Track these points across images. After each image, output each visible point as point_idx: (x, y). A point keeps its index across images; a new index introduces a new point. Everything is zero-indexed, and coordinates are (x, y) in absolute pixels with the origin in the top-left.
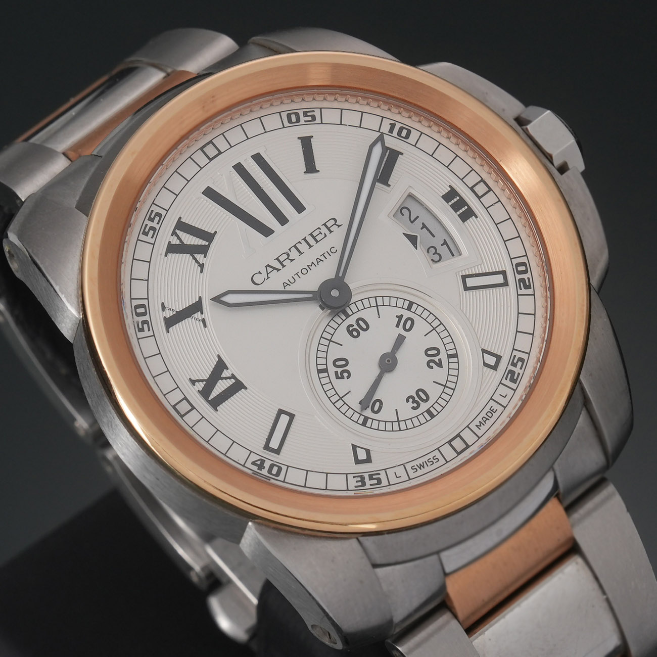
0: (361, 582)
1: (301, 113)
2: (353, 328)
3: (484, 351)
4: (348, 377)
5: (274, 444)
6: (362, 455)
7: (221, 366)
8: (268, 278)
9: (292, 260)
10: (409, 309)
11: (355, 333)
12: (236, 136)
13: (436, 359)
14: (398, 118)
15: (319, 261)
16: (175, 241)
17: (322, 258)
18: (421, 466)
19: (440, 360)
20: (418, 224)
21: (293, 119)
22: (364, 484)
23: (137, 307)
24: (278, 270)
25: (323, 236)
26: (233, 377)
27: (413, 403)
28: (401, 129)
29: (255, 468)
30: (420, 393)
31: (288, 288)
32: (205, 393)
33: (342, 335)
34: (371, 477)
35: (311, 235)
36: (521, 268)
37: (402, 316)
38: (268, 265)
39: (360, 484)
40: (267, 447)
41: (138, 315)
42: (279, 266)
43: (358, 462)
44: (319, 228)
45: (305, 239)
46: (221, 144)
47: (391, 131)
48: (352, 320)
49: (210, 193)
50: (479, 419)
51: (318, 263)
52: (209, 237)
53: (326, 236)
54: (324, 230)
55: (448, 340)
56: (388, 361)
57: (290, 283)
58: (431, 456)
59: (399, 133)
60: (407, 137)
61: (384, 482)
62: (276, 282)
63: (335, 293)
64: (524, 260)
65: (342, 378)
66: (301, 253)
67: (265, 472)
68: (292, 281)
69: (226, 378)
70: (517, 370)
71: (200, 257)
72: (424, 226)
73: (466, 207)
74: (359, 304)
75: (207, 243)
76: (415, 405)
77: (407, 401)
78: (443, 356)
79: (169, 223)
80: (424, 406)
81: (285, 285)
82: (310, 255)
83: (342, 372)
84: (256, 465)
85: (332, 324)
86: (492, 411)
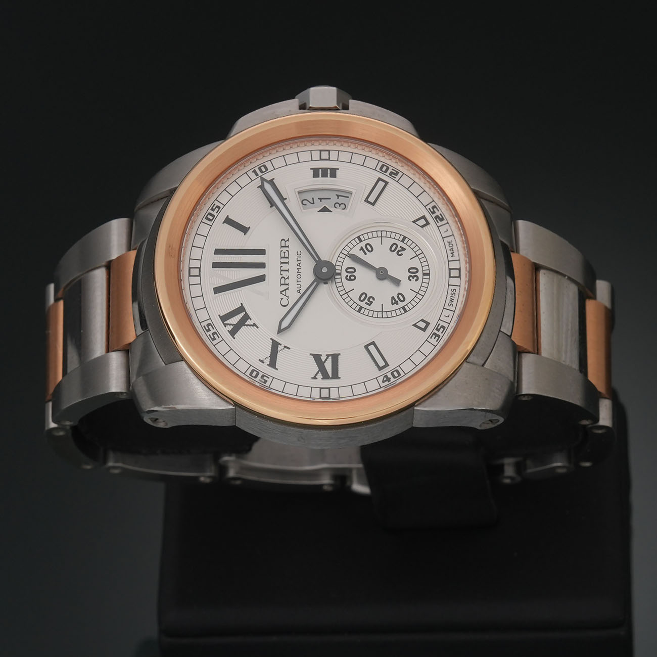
0: (487, 379)
1: (210, 211)
2: (349, 276)
3: (414, 222)
4: (374, 299)
5: (381, 363)
6: (423, 325)
7: (317, 357)
8: (288, 297)
9: (288, 278)
10: (361, 241)
11: (352, 278)
12: (196, 253)
13: (399, 248)
14: (252, 166)
15: (299, 265)
16: (230, 328)
17: (299, 262)
18: (452, 300)
19: (401, 247)
20: (317, 201)
21: (210, 218)
22: (439, 336)
23: (251, 374)
24: (288, 289)
25: (287, 252)
26: (328, 356)
27: (413, 278)
28: (260, 169)
29: (387, 383)
30: (411, 271)
31: (302, 292)
32: (326, 377)
33: (348, 285)
34: (438, 330)
35: (281, 258)
36: (384, 169)
37: (362, 247)
38: (281, 292)
39: (437, 338)
40: (380, 368)
41: (256, 377)
42: (285, 287)
43: (424, 330)
44: (281, 251)
45: (281, 263)
46: (196, 264)
47: (257, 174)
48: (344, 274)
49: (218, 290)
50: (449, 252)
52: (241, 309)
54: (284, 249)
55: (393, 235)
56: (382, 272)
57: (300, 289)
58: (450, 291)
59: (261, 171)
60: (267, 169)
61: (446, 325)
62: (293, 295)
63: (325, 270)
64: (380, 164)
65: (372, 302)
66: (288, 270)
67: (392, 380)
68: (299, 286)
69: (326, 360)
70: (438, 213)
71: (248, 322)
72: (321, 199)
73: (329, 170)
74: (338, 263)
75: (244, 313)
76: (415, 278)
77: (411, 280)
78: (400, 244)
79: (218, 323)
80: (420, 274)
81: (299, 291)
82: (292, 266)
83: (369, 300)
84: (386, 381)
85: (338, 285)
86: (449, 243)
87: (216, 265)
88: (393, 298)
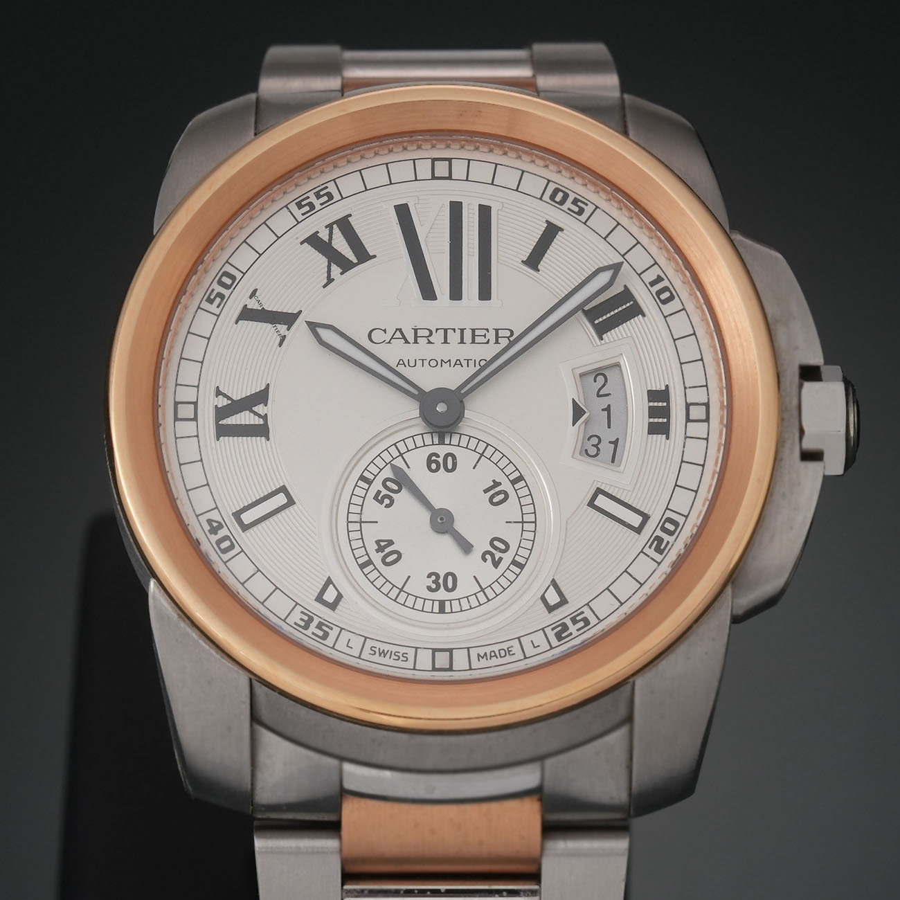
1: (572, 197)
2: (437, 459)
3: (554, 583)
4: (387, 506)
5: (247, 518)
6: (330, 596)
7: (262, 397)
8: (389, 342)
9: (430, 342)
10: (514, 482)
11: (434, 466)
12: (481, 171)
13: (498, 555)
14: (670, 272)
15: (458, 363)
16: (324, 235)
17: (464, 364)
18: (383, 653)
19: (501, 559)
20: (604, 402)
21: (558, 197)
22: (306, 627)
23: (226, 274)
24: (407, 342)
25: (485, 341)
26: (265, 417)
27: (433, 582)
28: (666, 289)
29: (207, 527)
30: (450, 578)
31: (401, 369)
32: (221, 413)
33: (418, 457)
34: (319, 626)
35: (473, 331)
36: (669, 526)
37: (500, 484)
38: (400, 330)
39: (303, 624)
40: (237, 515)
41: (221, 283)
42: (411, 338)
43: (320, 599)
44: (487, 330)
45: (462, 331)
46: (459, 169)
47: (653, 283)
49: (403, 212)
50: (488, 650)
51: (456, 364)
52: (363, 255)
53: (488, 342)
54: (491, 335)
55: (529, 545)
56: (442, 519)
57: (407, 364)
58: (402, 650)
59: (659, 293)
60: (665, 302)
61: (330, 641)
62: (392, 353)
63: (442, 408)
64: (681, 520)
65: (381, 502)
66: (446, 342)
67: (214, 538)
68: (412, 364)
69: (256, 413)
70: (572, 629)
71: (336, 270)
72: (608, 409)
73: (665, 420)
74: (465, 439)
75: (355, 261)
76: (434, 586)
77: (429, 576)
78: (507, 558)
79: (335, 212)
80: (442, 594)
81: (401, 363)
82: (455, 350)
83: (386, 496)
84: (210, 525)
85: (419, 440)
86: (508, 651)
87: (456, 209)
88: (390, 543)
